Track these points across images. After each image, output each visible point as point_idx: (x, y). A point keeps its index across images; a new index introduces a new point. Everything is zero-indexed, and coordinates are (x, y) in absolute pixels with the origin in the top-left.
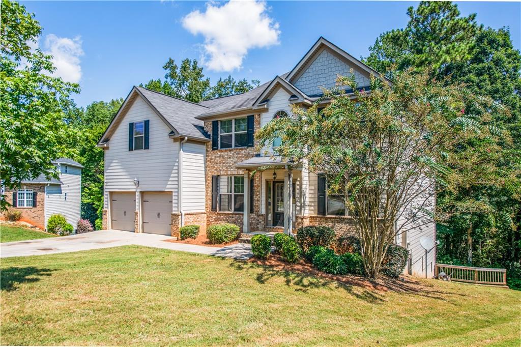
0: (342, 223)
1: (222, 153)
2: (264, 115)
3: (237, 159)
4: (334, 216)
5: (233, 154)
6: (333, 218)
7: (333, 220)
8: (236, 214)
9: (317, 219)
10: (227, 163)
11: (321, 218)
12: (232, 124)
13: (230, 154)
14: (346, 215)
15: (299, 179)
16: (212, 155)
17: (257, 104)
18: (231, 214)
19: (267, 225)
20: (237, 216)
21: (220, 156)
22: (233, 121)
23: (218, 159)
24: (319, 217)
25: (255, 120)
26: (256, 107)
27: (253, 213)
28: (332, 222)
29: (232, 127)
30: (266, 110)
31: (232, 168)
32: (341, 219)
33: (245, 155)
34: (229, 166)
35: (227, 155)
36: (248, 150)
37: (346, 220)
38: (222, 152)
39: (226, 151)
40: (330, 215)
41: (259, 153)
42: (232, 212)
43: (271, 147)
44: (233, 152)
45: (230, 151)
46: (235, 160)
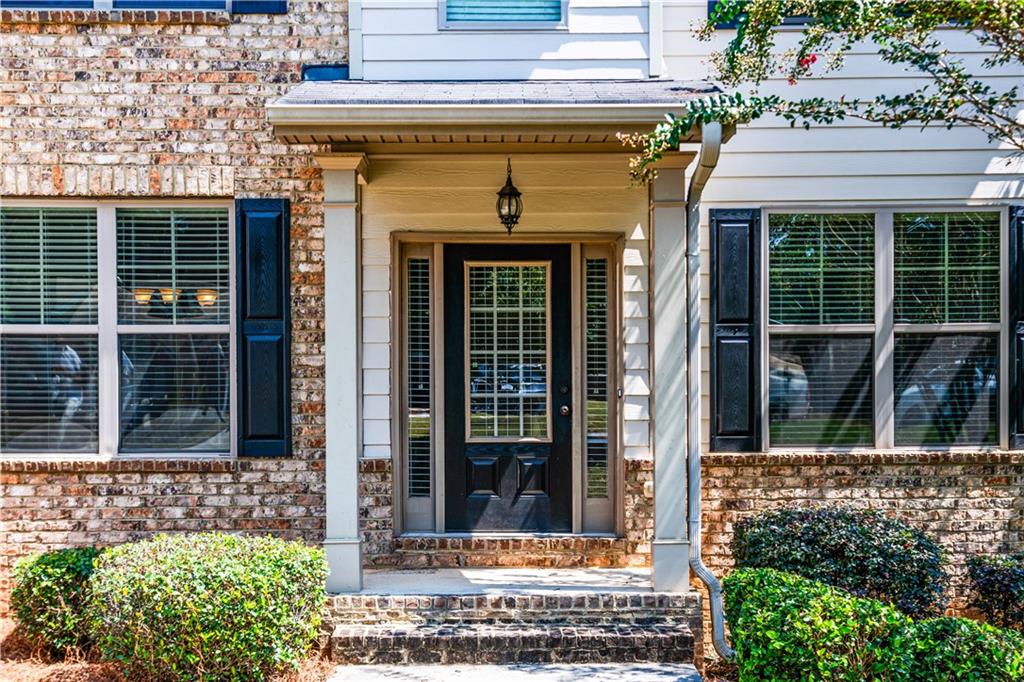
0: (867, 485)
3: (145, 88)
4: (811, 452)
5: (111, 52)
6: (818, 461)
7: (814, 471)
8: (148, 469)
9: (717, 472)
10: (58, 112)
11: (741, 463)
13: (90, 49)
14: (880, 440)
15: (638, 234)
18: (101, 469)
19: (404, 529)
20: (159, 480)
24: (728, 463)
27: (289, 455)
28: (808, 483)
31: (100, 147)
32: (857, 463)
33: (215, 65)
34: (75, 133)
35: (57, 55)
36: (235, 29)
37: (888, 470)
40: (787, 443)
41: (332, 57)
42: (105, 457)
43: (430, 22)
44: (103, 39)
45: (82, 27)
46: (131, 92)
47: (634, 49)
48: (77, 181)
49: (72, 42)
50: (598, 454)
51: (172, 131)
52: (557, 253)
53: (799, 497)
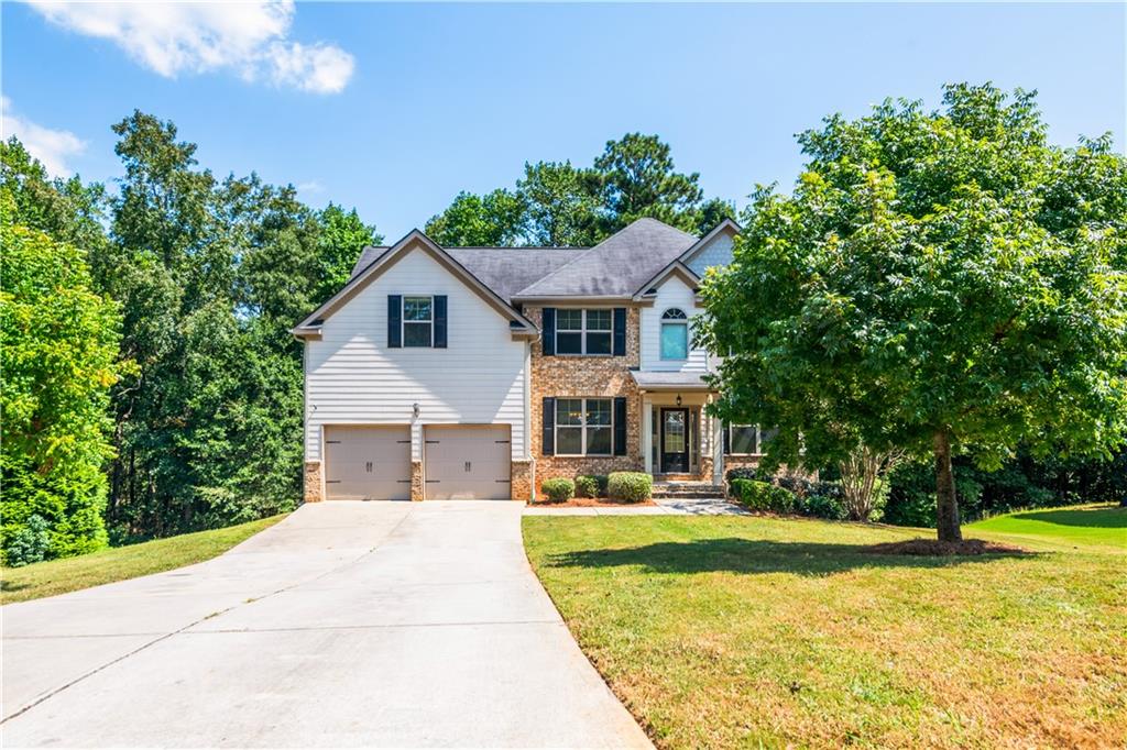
1: (564, 362)
2: (645, 311)
3: (594, 373)
5: (586, 364)
8: (593, 458)
10: (575, 378)
12: (581, 317)
13: (582, 364)
14: (757, 452)
16: (543, 364)
17: (642, 293)
18: (581, 458)
20: (596, 461)
21: (559, 366)
22: (584, 314)
23: (555, 370)
24: (726, 457)
25: (628, 316)
26: (638, 299)
27: (625, 455)
29: (581, 322)
30: (650, 304)
31: (584, 386)
33: (610, 367)
34: (578, 382)
35: (574, 365)
36: (614, 360)
38: (564, 359)
39: (572, 358)
40: (738, 452)
41: (636, 365)
42: (583, 455)
43: (658, 358)
44: (585, 362)
45: (580, 359)
46: (591, 373)
47: (704, 365)
48: (579, 394)
49: (578, 362)
50: (695, 455)
51: (600, 382)
52: (686, 410)
53: (740, 465)
